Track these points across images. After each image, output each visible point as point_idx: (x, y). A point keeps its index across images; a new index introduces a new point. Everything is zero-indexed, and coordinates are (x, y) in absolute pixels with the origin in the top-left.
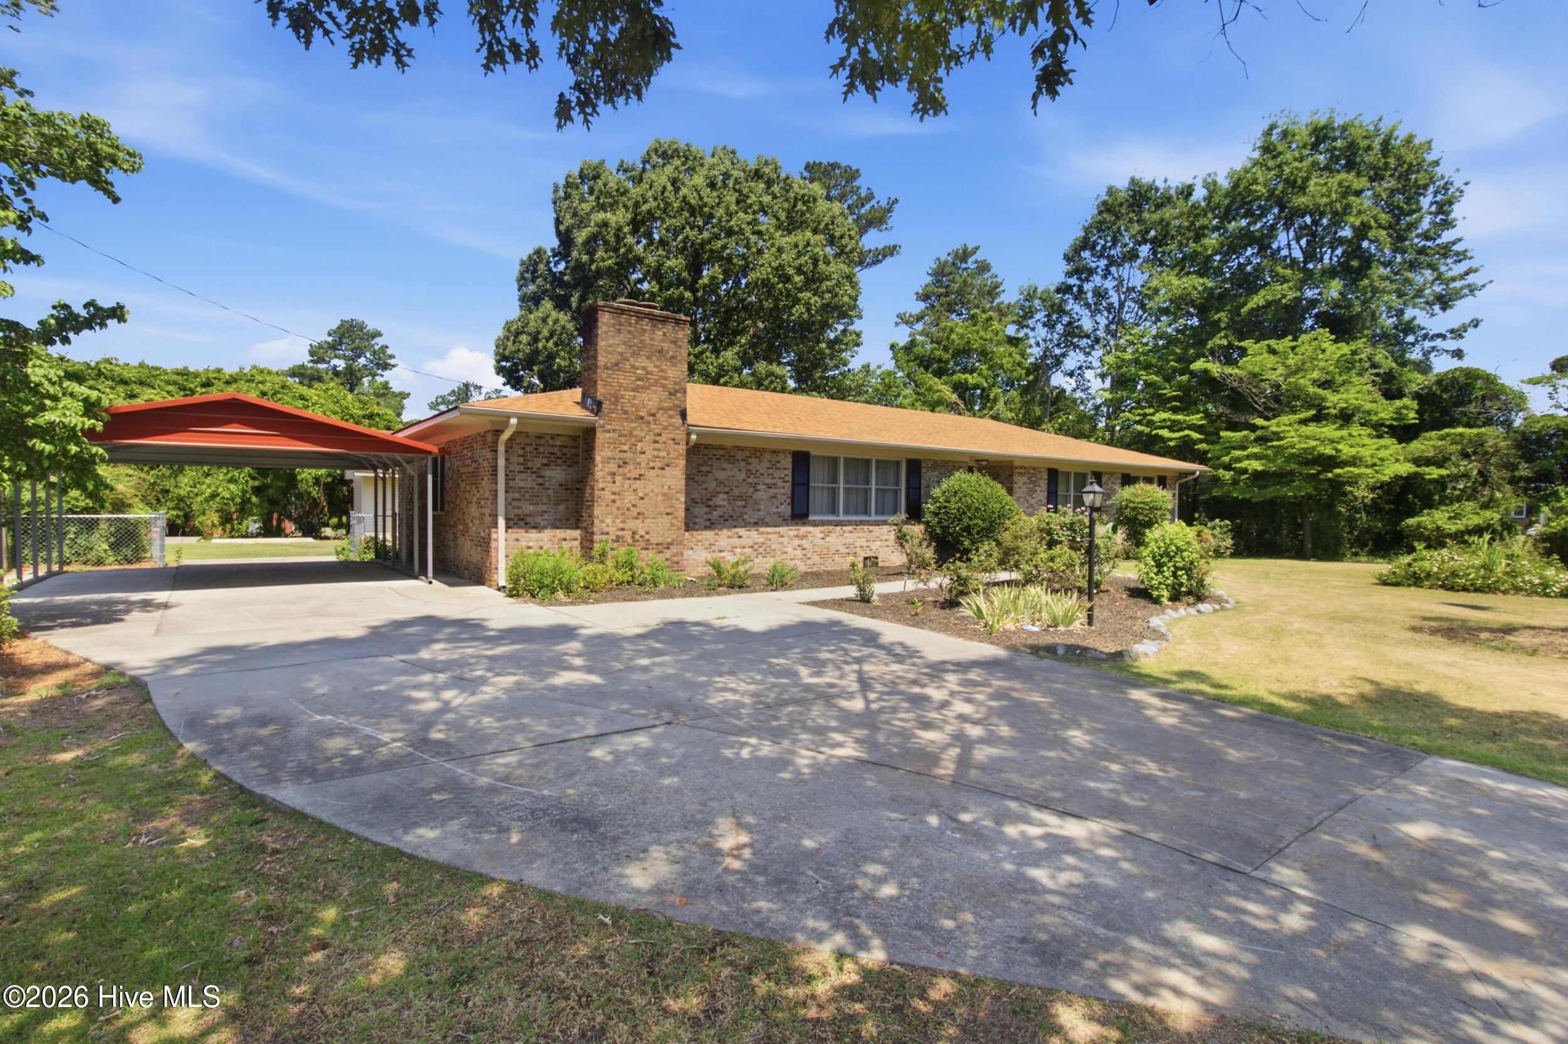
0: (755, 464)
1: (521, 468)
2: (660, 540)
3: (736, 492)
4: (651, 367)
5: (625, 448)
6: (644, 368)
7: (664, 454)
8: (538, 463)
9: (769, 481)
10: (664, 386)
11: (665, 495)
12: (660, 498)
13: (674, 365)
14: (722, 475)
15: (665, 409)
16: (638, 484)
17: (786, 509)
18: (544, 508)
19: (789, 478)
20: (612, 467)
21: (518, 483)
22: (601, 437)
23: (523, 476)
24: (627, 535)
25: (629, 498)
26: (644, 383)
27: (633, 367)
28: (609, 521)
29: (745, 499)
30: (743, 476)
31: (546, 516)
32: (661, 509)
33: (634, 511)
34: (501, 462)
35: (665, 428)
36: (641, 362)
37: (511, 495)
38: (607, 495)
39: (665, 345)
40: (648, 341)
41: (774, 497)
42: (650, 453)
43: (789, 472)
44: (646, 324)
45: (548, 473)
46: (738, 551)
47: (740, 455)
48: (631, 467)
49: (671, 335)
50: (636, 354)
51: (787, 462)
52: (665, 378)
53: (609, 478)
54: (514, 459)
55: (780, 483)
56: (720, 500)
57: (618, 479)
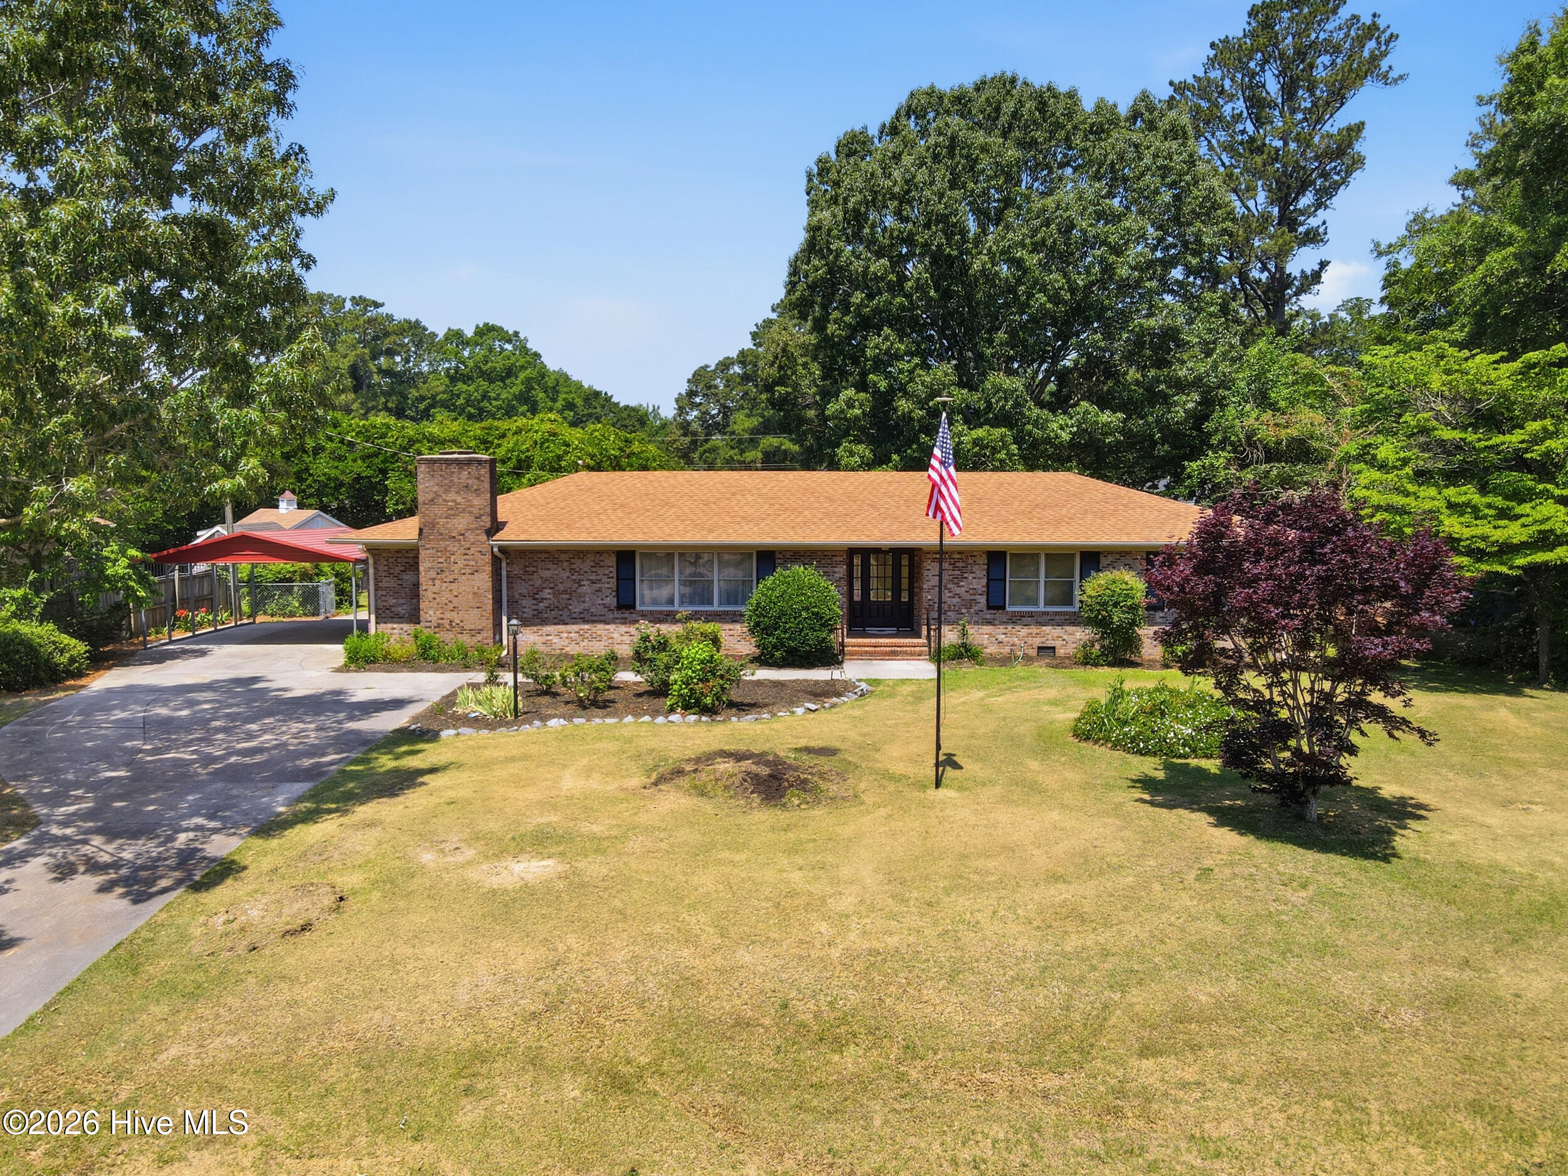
0: (578, 564)
1: (386, 574)
2: (473, 627)
3: (561, 587)
4: (459, 499)
5: (441, 560)
6: (454, 501)
7: (473, 563)
8: (398, 569)
9: (593, 577)
10: (470, 512)
11: (475, 594)
12: (470, 596)
13: (478, 495)
14: (546, 574)
15: (472, 530)
16: (453, 586)
17: (612, 601)
18: (403, 601)
19: (614, 574)
20: (433, 574)
21: (384, 584)
22: (423, 553)
23: (388, 579)
24: (446, 623)
25: (446, 596)
26: (455, 511)
27: (445, 500)
28: (431, 612)
29: (571, 593)
30: (568, 574)
31: (405, 607)
32: (472, 604)
33: (451, 606)
34: (371, 571)
35: (473, 544)
36: (452, 496)
37: (381, 593)
38: (430, 594)
39: (470, 482)
40: (456, 480)
41: (600, 590)
42: (461, 564)
43: (614, 570)
44: (454, 468)
45: (405, 577)
46: (565, 635)
47: (563, 557)
48: (447, 573)
49: (474, 472)
50: (447, 491)
51: (612, 561)
52: (471, 506)
53: (430, 582)
54: (381, 568)
55: (605, 579)
56: (547, 593)
57: (437, 582)
